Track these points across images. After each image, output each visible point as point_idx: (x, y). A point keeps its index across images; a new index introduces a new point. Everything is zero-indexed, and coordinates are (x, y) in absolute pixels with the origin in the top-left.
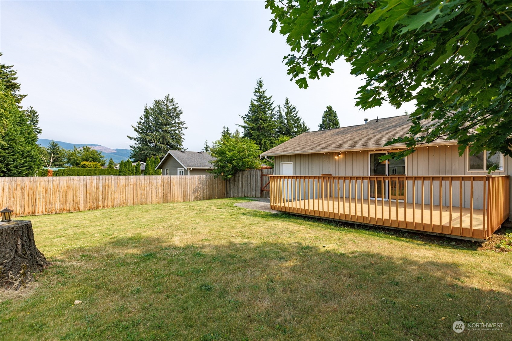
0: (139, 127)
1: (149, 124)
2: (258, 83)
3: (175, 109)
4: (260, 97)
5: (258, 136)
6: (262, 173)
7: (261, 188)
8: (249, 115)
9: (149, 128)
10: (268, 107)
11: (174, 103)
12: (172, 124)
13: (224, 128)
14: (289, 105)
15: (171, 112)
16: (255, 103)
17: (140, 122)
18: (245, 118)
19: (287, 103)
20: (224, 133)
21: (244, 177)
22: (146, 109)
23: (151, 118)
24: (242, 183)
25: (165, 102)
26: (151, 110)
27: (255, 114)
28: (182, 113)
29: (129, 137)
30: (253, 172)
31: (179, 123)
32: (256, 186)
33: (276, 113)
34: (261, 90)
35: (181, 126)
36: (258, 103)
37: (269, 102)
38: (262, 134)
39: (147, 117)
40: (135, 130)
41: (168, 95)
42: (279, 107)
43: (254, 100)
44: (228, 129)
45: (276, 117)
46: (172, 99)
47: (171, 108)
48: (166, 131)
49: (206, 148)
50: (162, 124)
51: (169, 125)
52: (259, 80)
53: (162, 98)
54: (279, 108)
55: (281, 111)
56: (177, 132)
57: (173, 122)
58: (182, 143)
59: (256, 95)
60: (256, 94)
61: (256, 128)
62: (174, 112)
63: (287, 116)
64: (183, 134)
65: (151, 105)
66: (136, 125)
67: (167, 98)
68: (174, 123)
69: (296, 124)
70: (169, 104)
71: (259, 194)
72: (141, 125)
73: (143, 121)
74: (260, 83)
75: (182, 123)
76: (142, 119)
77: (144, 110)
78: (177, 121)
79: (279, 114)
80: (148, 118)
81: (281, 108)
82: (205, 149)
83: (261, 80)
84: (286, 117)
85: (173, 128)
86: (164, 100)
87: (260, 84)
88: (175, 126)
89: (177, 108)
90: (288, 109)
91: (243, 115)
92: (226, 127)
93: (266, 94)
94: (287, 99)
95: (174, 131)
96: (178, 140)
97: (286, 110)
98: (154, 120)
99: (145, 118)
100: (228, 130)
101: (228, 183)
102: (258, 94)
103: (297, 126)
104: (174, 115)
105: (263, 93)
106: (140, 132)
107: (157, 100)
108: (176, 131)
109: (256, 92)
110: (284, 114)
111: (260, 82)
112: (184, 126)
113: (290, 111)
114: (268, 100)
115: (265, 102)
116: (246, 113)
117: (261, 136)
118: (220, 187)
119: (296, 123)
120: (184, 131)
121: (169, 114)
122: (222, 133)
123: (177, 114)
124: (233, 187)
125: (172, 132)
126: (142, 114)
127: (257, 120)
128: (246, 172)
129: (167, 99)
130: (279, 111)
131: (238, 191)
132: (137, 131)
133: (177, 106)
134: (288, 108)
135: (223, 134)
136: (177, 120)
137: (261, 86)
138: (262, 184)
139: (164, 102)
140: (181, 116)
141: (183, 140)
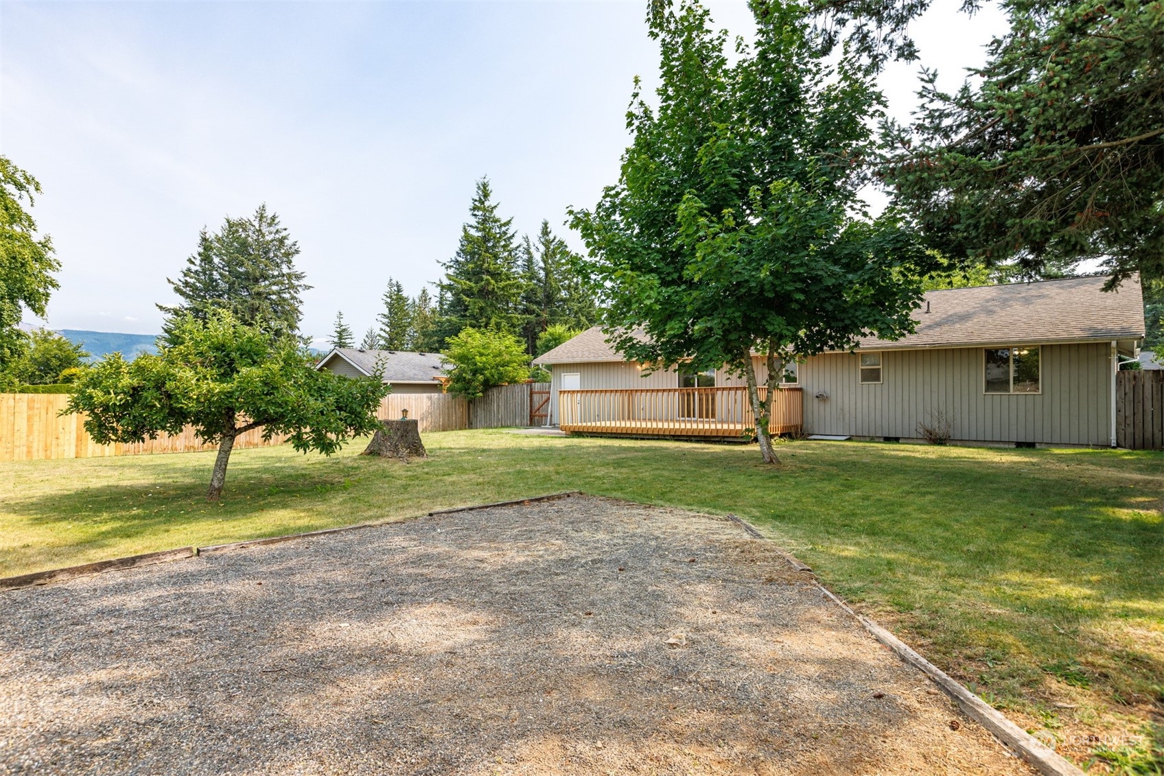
0: (186, 284)
1: (212, 274)
2: (479, 188)
3: (282, 241)
4: (485, 221)
5: (481, 309)
6: (531, 389)
7: (531, 412)
8: (459, 259)
9: (211, 285)
10: (503, 243)
11: (277, 227)
12: (274, 276)
13: (391, 285)
14: (551, 237)
15: (269, 250)
16: (473, 232)
17: (189, 270)
18: (451, 267)
19: (545, 232)
20: (390, 297)
21: (502, 396)
22: (205, 240)
23: (216, 260)
24: (498, 406)
25: (256, 224)
26: (218, 240)
27: (472, 258)
28: (297, 252)
29: (161, 308)
30: (517, 388)
31: (289, 276)
32: (522, 409)
33: (520, 254)
34: (487, 204)
35: (295, 283)
36: (480, 234)
37: (505, 233)
38: (492, 305)
39: (206, 259)
40: (177, 290)
41: (263, 208)
42: (526, 239)
43: (471, 226)
44: (398, 286)
45: (519, 263)
46: (273, 218)
47: (269, 238)
48: (259, 294)
49: (339, 333)
50: (247, 276)
51: (265, 279)
52: (480, 181)
53: (249, 214)
54: (528, 242)
55: (533, 250)
56: (287, 296)
57: (276, 273)
58: (299, 324)
59: (475, 215)
60: (476, 213)
61: (475, 290)
62: (279, 249)
63: (545, 262)
64: (301, 302)
65: (216, 229)
66: (178, 277)
67: (262, 215)
68: (278, 276)
69: (567, 282)
70: (265, 229)
71: (527, 421)
72: (191, 278)
73: (198, 268)
74: (485, 188)
75: (298, 277)
76: (193, 263)
77: (198, 240)
78: (285, 270)
79: (526, 257)
80: (211, 262)
81: (531, 244)
82: (336, 334)
83: (486, 181)
84: (542, 264)
85: (275, 288)
86: (252, 219)
87: (485, 192)
88: (282, 284)
89: (284, 238)
90: (547, 248)
91: (446, 260)
92: (394, 282)
93: (497, 213)
94: (546, 224)
95: (279, 293)
96: (289, 316)
97: (542, 249)
98: (224, 266)
99: (202, 261)
100: (399, 291)
101: (471, 406)
102: (480, 213)
103: (569, 286)
104: (277, 256)
105: (492, 212)
106: (188, 296)
107: (234, 218)
108: (284, 295)
109: (475, 208)
110: (537, 257)
111: (485, 186)
112: (302, 282)
113: (553, 252)
114: (504, 229)
115: (498, 231)
116: (454, 256)
117: (489, 309)
118: (459, 413)
119: (566, 278)
120: (302, 295)
121: (266, 253)
122: (385, 298)
123: (287, 255)
124: (480, 412)
125: (274, 297)
126: (195, 249)
127: (479, 273)
128: (504, 389)
129: (261, 218)
130: (528, 251)
131: (490, 420)
132: (182, 293)
133: (284, 234)
134: (547, 244)
135: (389, 300)
136: (284, 266)
137: (486, 195)
138: (531, 406)
139: (254, 223)
140: (295, 259)
141: (301, 317)
